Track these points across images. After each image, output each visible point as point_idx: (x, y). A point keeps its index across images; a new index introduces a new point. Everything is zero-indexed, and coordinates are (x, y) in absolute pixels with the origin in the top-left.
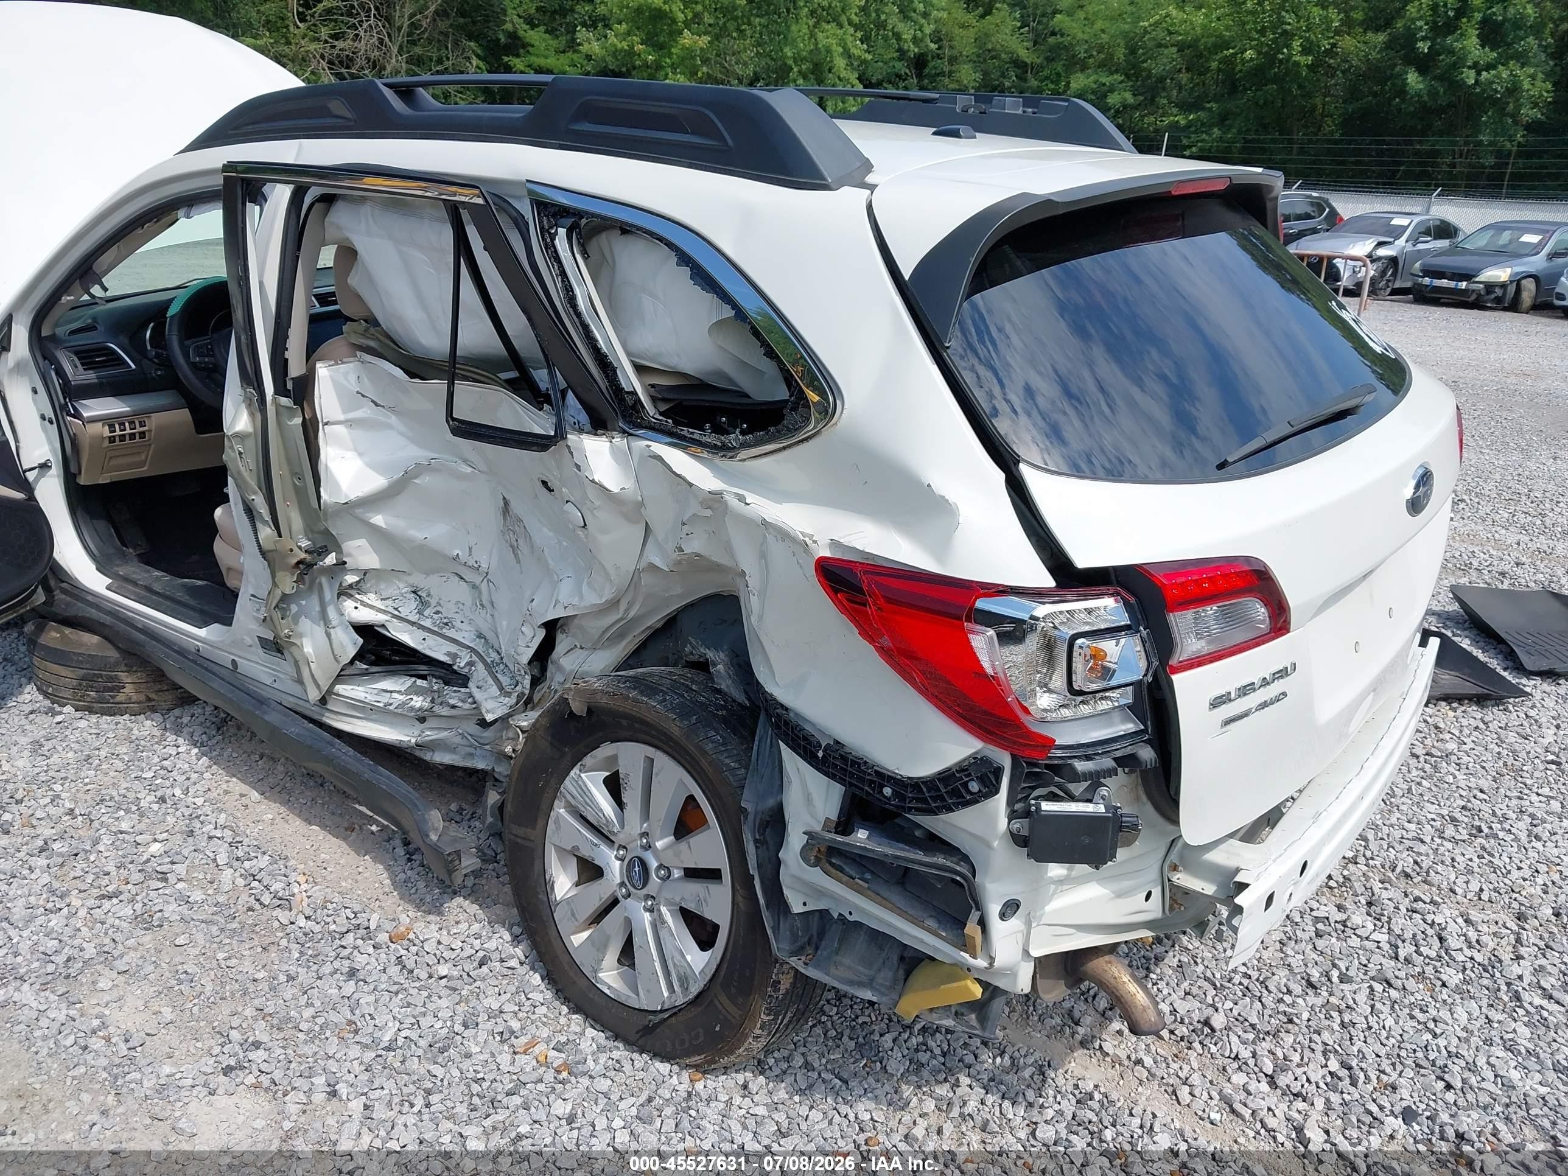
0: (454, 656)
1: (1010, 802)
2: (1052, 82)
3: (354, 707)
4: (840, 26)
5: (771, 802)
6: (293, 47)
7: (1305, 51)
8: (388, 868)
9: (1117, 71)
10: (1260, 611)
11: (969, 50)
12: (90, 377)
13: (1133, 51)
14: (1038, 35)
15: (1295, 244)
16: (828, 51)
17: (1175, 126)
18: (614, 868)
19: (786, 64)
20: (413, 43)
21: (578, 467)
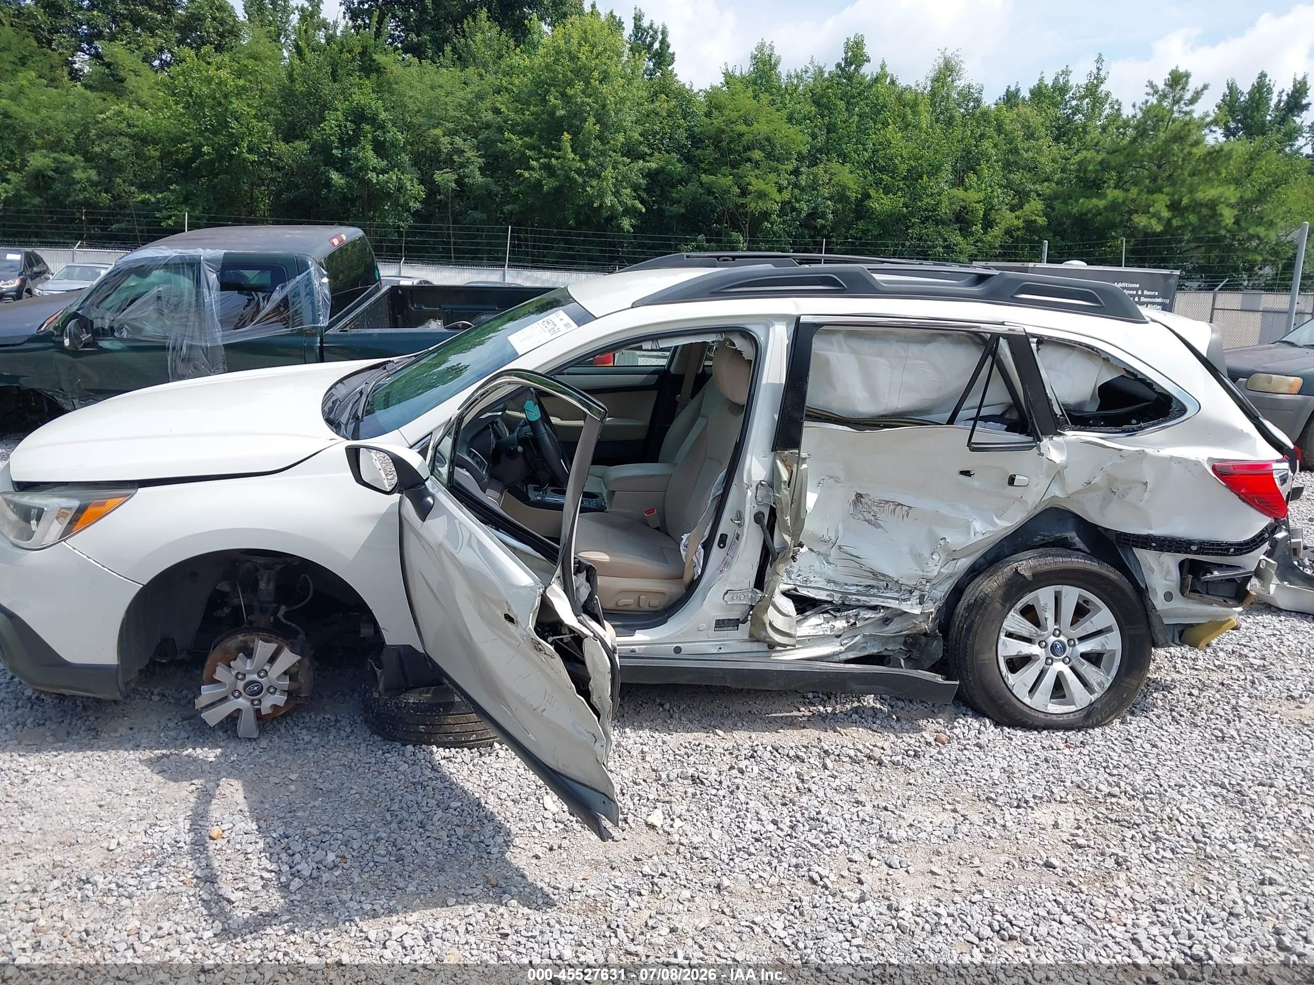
3: (798, 642)
18: (1042, 654)
21: (1042, 454)
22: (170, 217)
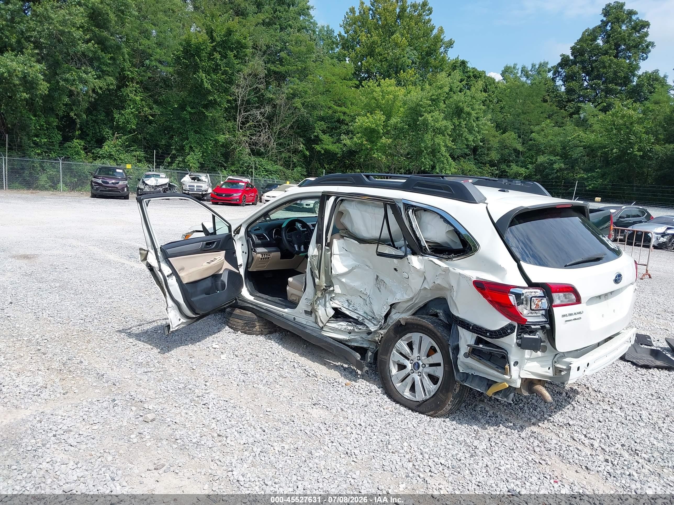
0: (359, 317)
1: (517, 335)
2: (530, 159)
3: (331, 329)
4: (444, 136)
5: (456, 344)
6: (237, 138)
7: (639, 150)
8: (339, 372)
9: (557, 155)
10: (573, 297)
11: (496, 145)
12: (259, 242)
13: (564, 148)
14: (524, 140)
15: (631, 227)
16: (439, 144)
17: (582, 178)
18: (409, 366)
19: (421, 150)
20: (279, 138)
21: (409, 263)
22: (590, 185)
